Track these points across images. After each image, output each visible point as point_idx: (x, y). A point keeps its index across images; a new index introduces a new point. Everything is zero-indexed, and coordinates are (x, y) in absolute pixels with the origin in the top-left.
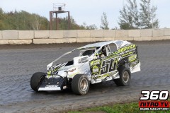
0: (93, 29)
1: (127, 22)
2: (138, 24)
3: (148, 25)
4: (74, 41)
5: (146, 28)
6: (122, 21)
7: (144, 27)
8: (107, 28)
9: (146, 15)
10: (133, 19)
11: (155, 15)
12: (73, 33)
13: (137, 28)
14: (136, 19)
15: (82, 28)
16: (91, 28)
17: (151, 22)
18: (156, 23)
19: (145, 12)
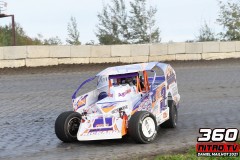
0: (56, 44)
1: (110, 32)
2: (128, 36)
3: (143, 37)
4: (22, 64)
5: (140, 42)
6: (102, 31)
7: (137, 40)
8: (77, 43)
9: (140, 21)
10: (119, 28)
11: (154, 22)
12: (19, 51)
13: (126, 43)
14: (125, 27)
15: (37, 43)
16: (52, 43)
17: (149, 32)
18: (156, 34)
19: (138, 17)
